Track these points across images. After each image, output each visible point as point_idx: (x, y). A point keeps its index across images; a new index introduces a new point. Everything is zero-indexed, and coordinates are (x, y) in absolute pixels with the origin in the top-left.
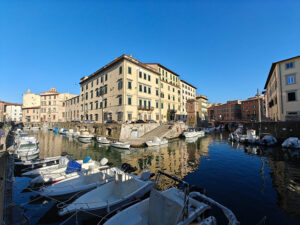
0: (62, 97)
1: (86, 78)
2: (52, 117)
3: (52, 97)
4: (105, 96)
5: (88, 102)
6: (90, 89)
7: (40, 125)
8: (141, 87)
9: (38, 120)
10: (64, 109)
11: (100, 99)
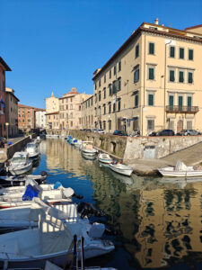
0: (78, 99)
1: (99, 70)
2: (69, 123)
3: (69, 99)
4: (119, 94)
5: (101, 103)
6: (103, 85)
7: (59, 133)
8: (172, 73)
9: (58, 128)
10: (80, 114)
11: (113, 100)
